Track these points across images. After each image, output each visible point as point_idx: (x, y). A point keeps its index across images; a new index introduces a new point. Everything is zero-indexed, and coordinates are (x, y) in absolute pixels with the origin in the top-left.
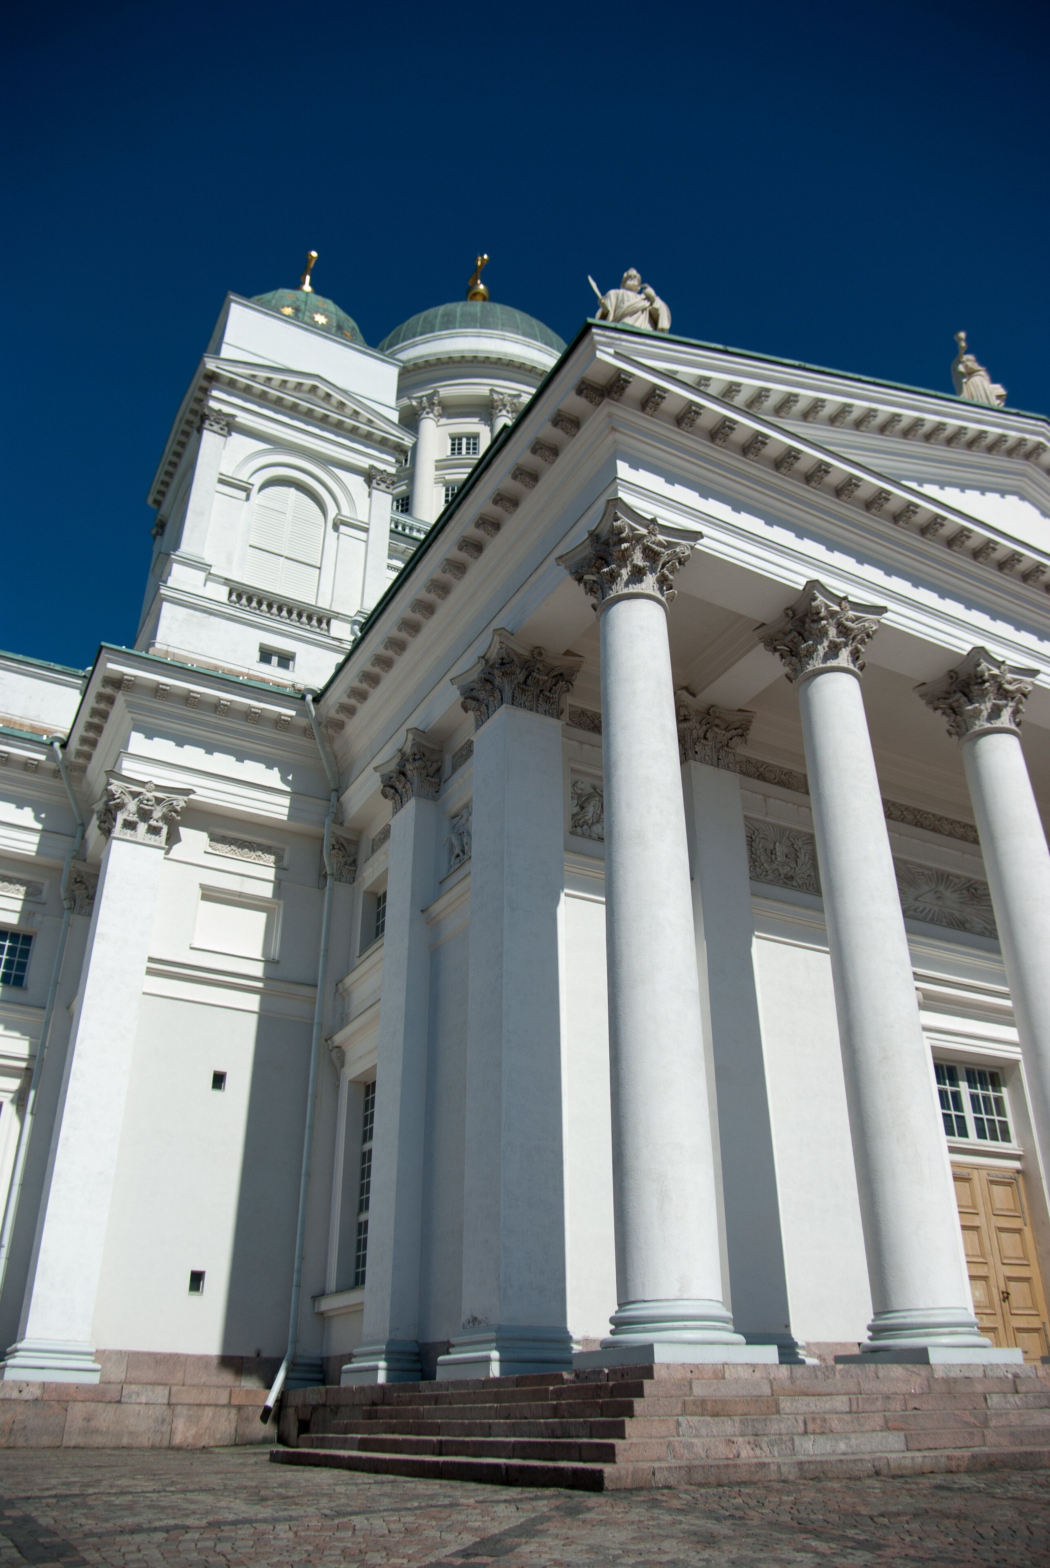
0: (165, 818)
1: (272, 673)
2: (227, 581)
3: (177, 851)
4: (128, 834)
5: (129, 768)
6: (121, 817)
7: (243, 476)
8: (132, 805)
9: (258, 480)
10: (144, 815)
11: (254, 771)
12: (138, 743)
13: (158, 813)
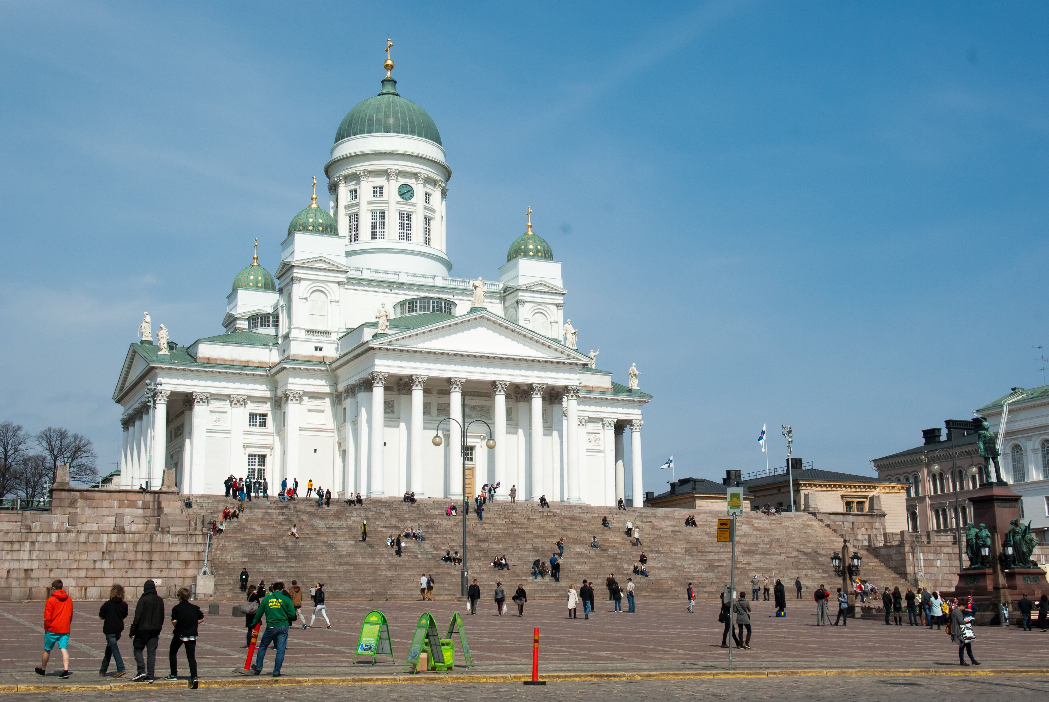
0: (299, 397)
1: (318, 353)
2: (305, 329)
3: (303, 403)
4: (292, 402)
5: (290, 387)
6: (290, 398)
7: (305, 296)
8: (291, 395)
9: (308, 296)
10: (295, 397)
11: (318, 382)
12: (291, 380)
13: (297, 396)
